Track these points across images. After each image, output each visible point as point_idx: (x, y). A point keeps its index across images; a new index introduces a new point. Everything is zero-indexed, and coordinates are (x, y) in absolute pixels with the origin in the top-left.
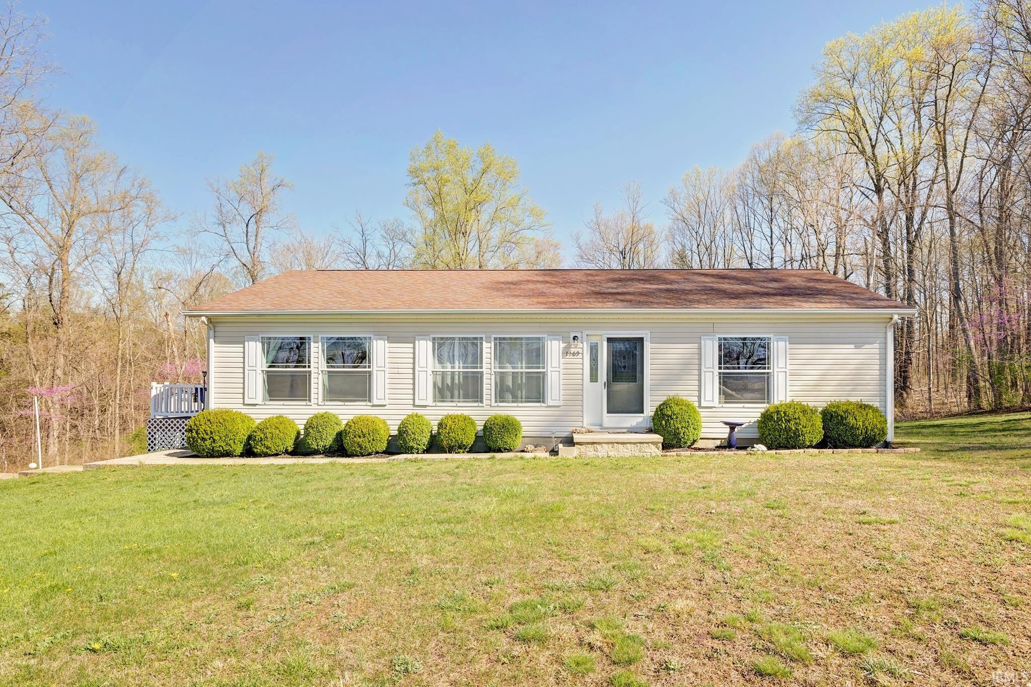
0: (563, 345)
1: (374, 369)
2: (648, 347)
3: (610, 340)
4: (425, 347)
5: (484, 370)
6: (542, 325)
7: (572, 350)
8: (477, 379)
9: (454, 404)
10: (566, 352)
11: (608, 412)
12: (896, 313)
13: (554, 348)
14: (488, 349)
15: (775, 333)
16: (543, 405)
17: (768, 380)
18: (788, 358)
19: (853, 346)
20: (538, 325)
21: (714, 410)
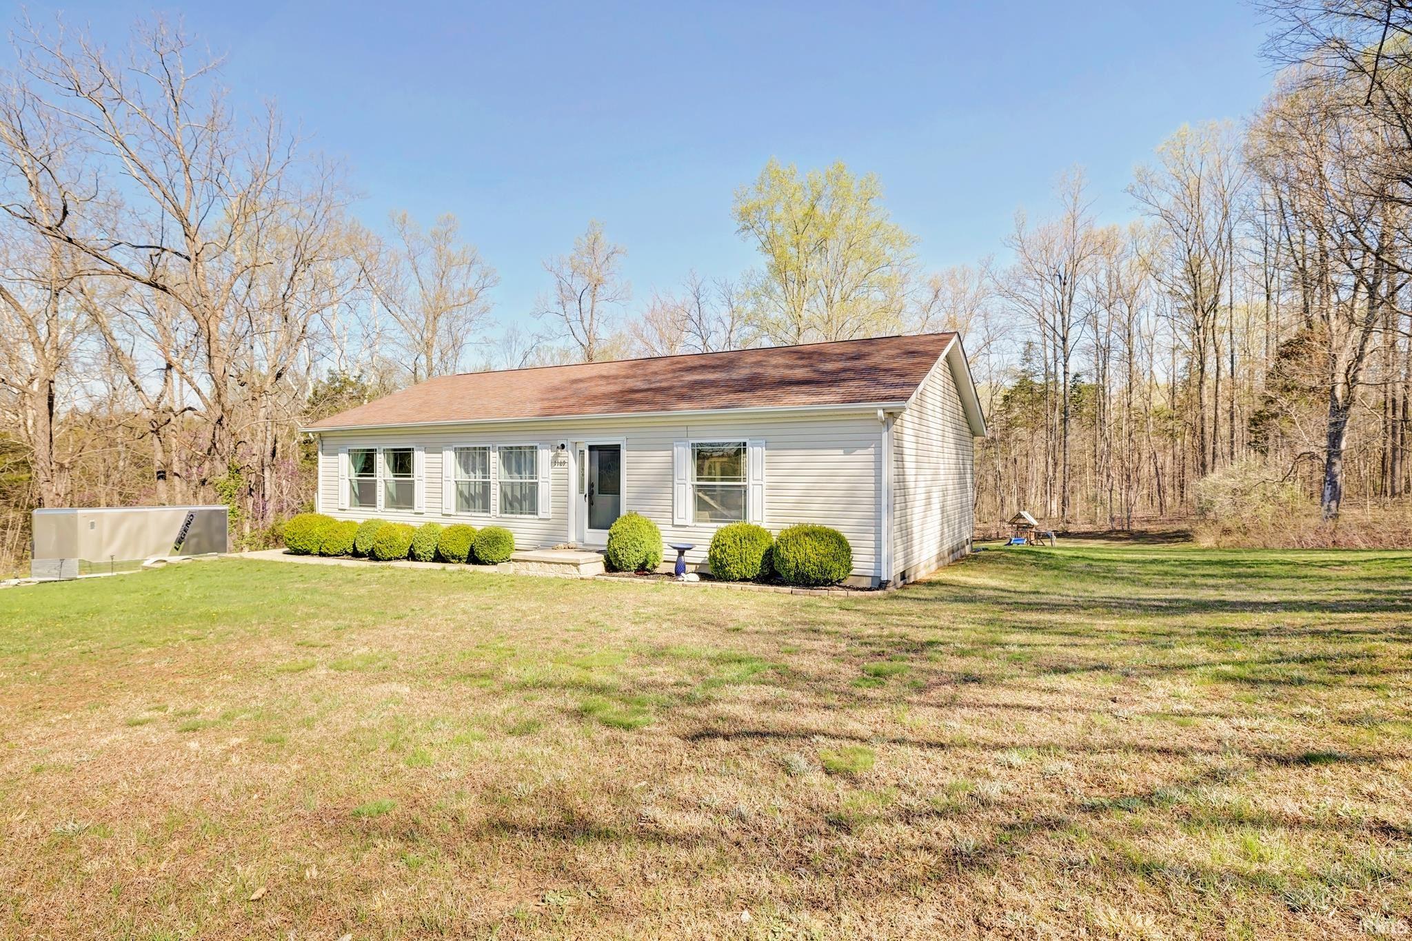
0: (552, 454)
1: (415, 478)
2: (624, 454)
3: (591, 448)
4: (450, 457)
5: (491, 480)
6: (536, 433)
7: (560, 459)
8: (486, 487)
9: (469, 514)
10: (554, 462)
11: (590, 527)
12: (880, 408)
13: (544, 456)
14: (495, 458)
15: (752, 437)
16: (536, 517)
17: (745, 495)
18: (765, 468)
19: (841, 452)
20: (532, 433)
21: (687, 529)
